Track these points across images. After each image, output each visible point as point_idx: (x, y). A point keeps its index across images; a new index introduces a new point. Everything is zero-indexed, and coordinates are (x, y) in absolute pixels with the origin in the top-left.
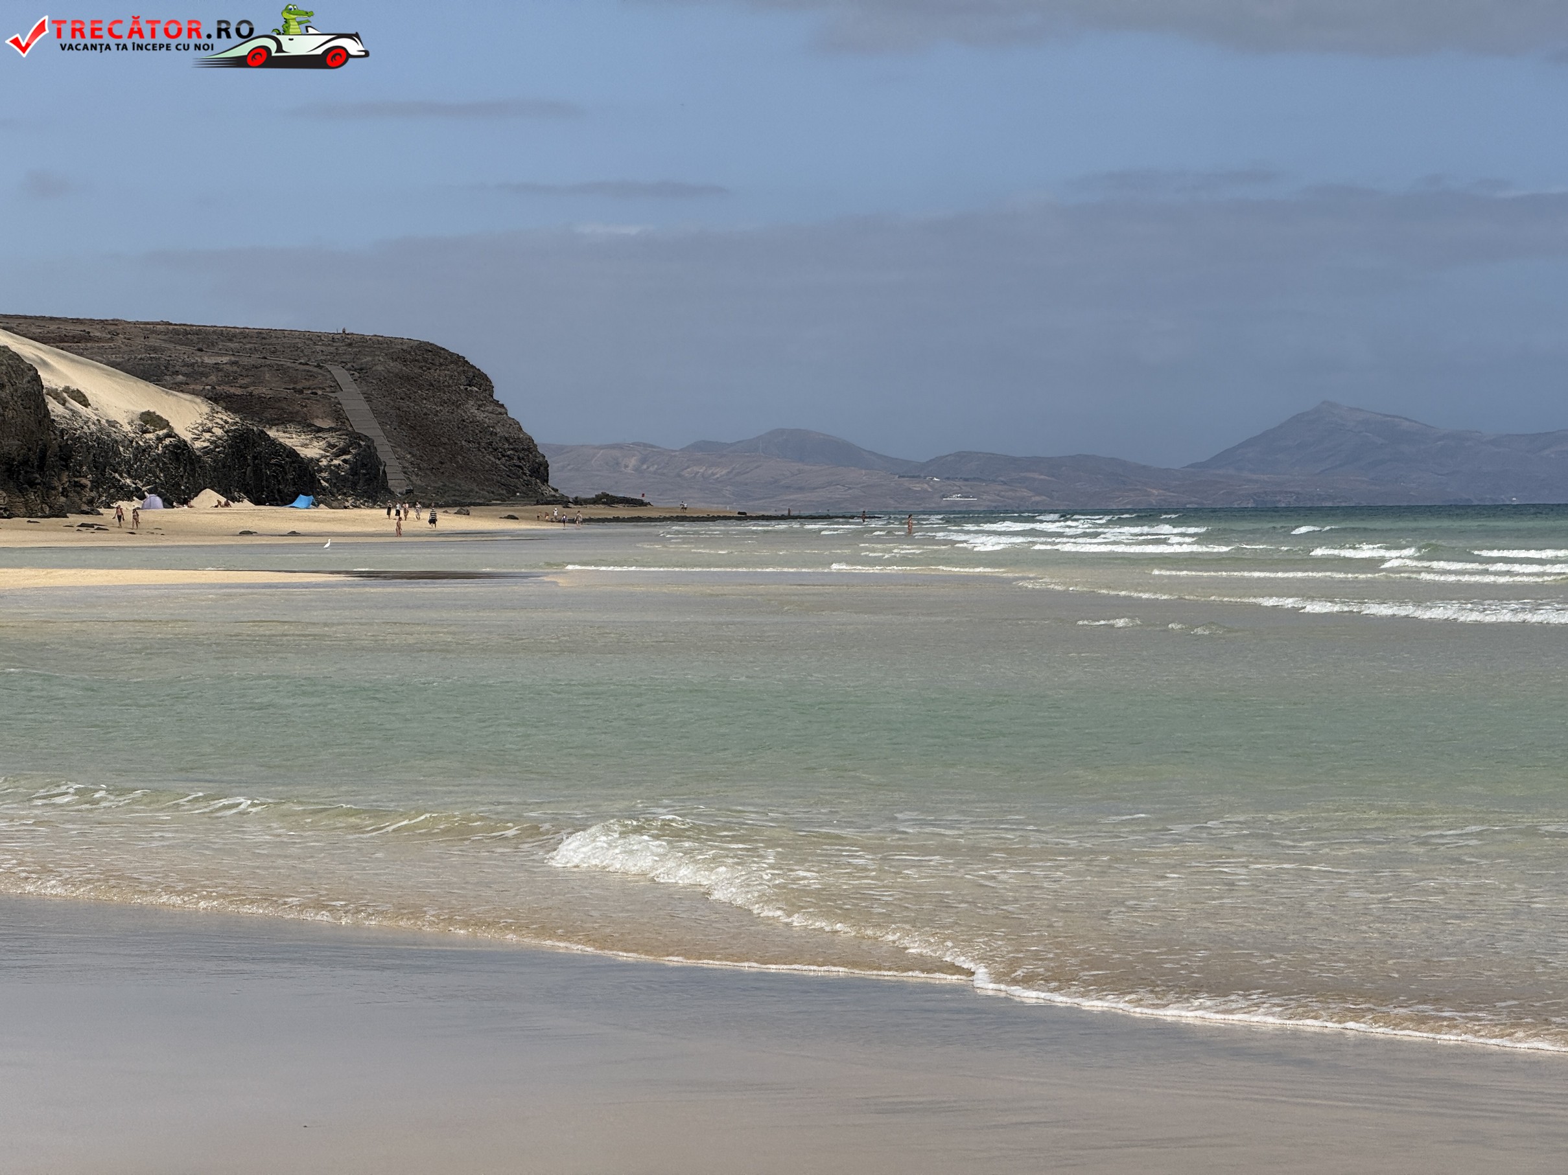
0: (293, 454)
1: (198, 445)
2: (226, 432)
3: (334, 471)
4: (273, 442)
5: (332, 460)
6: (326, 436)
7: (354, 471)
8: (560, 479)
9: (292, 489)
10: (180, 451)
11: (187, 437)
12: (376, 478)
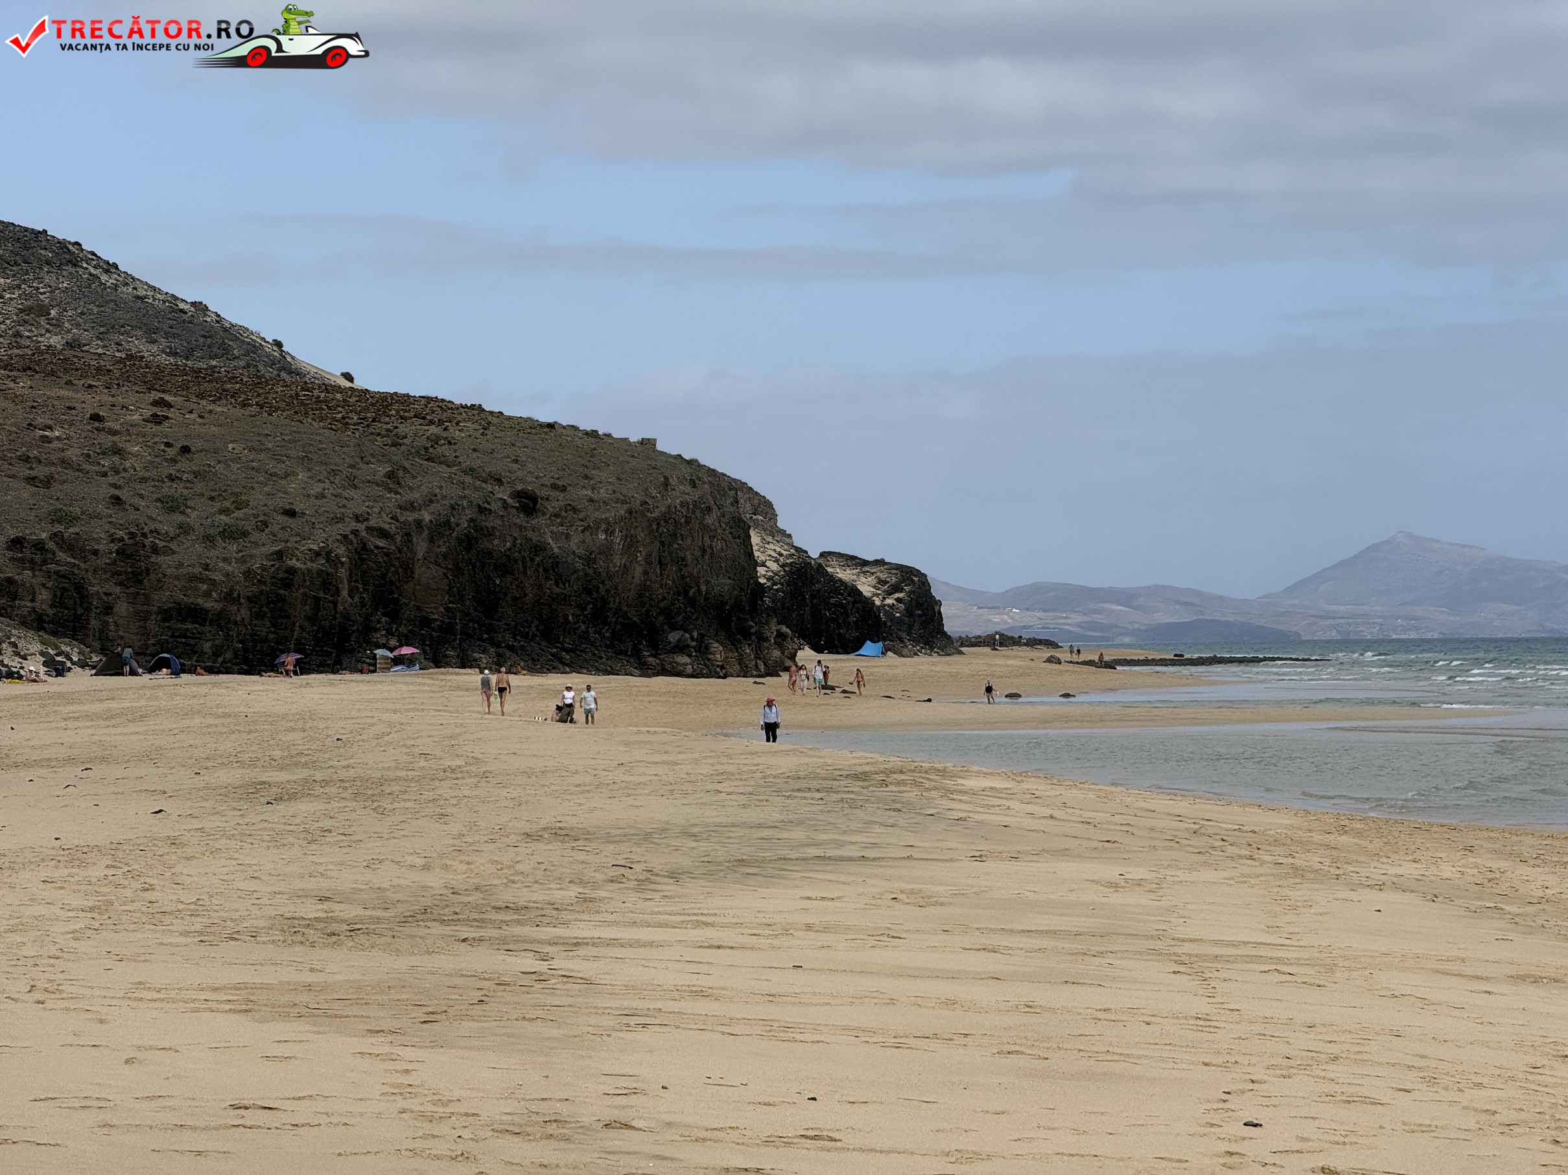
0: (855, 592)
2: (783, 566)
3: (888, 612)
4: (831, 578)
5: (884, 598)
6: (874, 571)
7: (909, 612)
9: (855, 634)
12: (932, 620)
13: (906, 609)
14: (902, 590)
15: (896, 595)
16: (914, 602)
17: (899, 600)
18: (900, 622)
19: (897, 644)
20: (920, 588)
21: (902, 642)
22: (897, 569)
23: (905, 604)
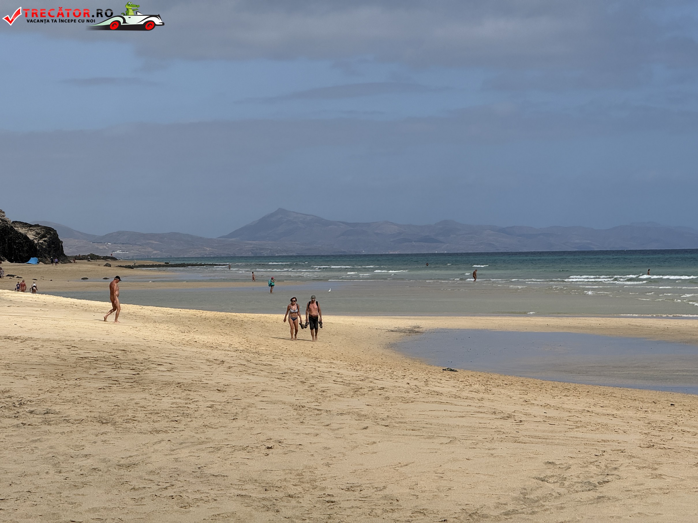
0: (26, 238)
3: (40, 246)
5: (39, 240)
6: (34, 229)
9: (27, 255)
12: (59, 249)
13: (48, 245)
14: (46, 237)
15: (44, 239)
16: (51, 242)
17: (45, 241)
18: (45, 249)
19: (44, 259)
20: (53, 236)
21: (46, 258)
22: (44, 228)
23: (47, 242)
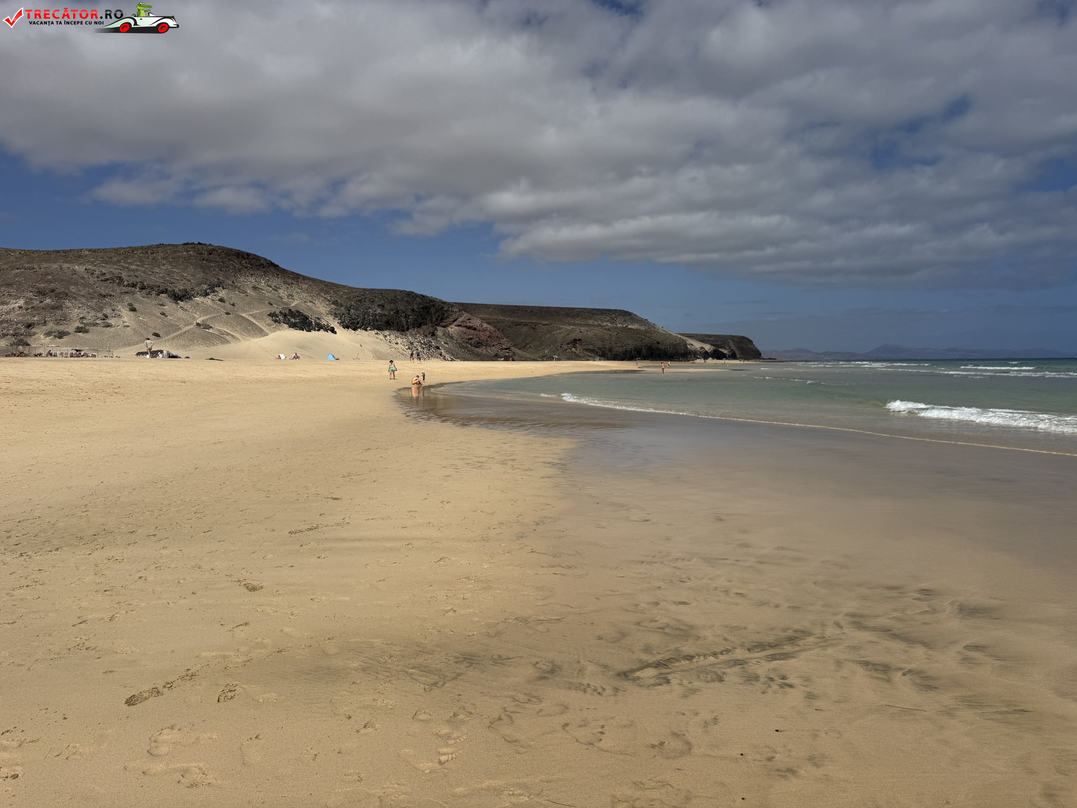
0: (722, 352)
1: (709, 351)
2: (713, 349)
3: (729, 355)
4: (720, 351)
5: (728, 353)
6: (728, 350)
7: (732, 355)
8: (763, 356)
9: (722, 357)
10: (706, 352)
11: (707, 350)
